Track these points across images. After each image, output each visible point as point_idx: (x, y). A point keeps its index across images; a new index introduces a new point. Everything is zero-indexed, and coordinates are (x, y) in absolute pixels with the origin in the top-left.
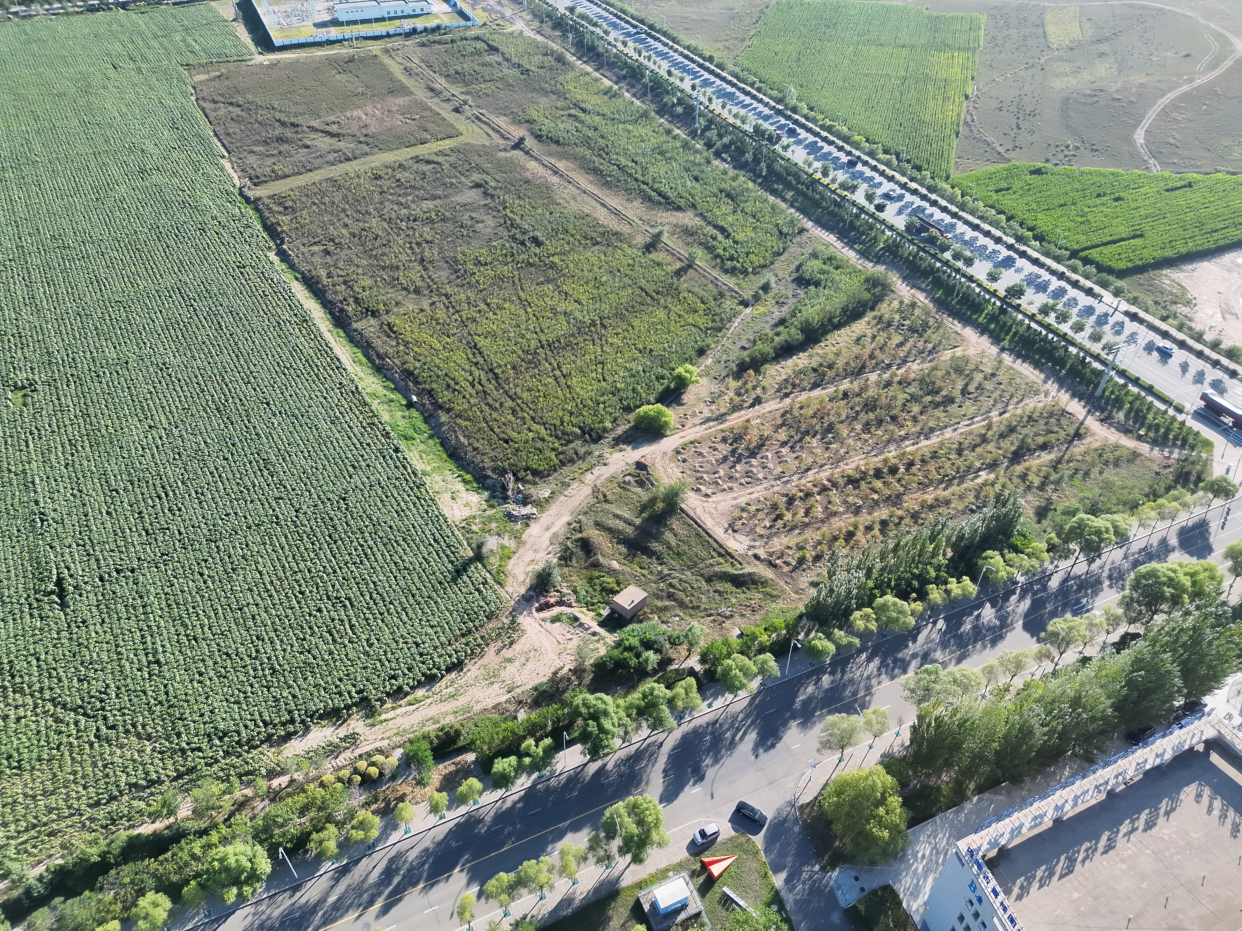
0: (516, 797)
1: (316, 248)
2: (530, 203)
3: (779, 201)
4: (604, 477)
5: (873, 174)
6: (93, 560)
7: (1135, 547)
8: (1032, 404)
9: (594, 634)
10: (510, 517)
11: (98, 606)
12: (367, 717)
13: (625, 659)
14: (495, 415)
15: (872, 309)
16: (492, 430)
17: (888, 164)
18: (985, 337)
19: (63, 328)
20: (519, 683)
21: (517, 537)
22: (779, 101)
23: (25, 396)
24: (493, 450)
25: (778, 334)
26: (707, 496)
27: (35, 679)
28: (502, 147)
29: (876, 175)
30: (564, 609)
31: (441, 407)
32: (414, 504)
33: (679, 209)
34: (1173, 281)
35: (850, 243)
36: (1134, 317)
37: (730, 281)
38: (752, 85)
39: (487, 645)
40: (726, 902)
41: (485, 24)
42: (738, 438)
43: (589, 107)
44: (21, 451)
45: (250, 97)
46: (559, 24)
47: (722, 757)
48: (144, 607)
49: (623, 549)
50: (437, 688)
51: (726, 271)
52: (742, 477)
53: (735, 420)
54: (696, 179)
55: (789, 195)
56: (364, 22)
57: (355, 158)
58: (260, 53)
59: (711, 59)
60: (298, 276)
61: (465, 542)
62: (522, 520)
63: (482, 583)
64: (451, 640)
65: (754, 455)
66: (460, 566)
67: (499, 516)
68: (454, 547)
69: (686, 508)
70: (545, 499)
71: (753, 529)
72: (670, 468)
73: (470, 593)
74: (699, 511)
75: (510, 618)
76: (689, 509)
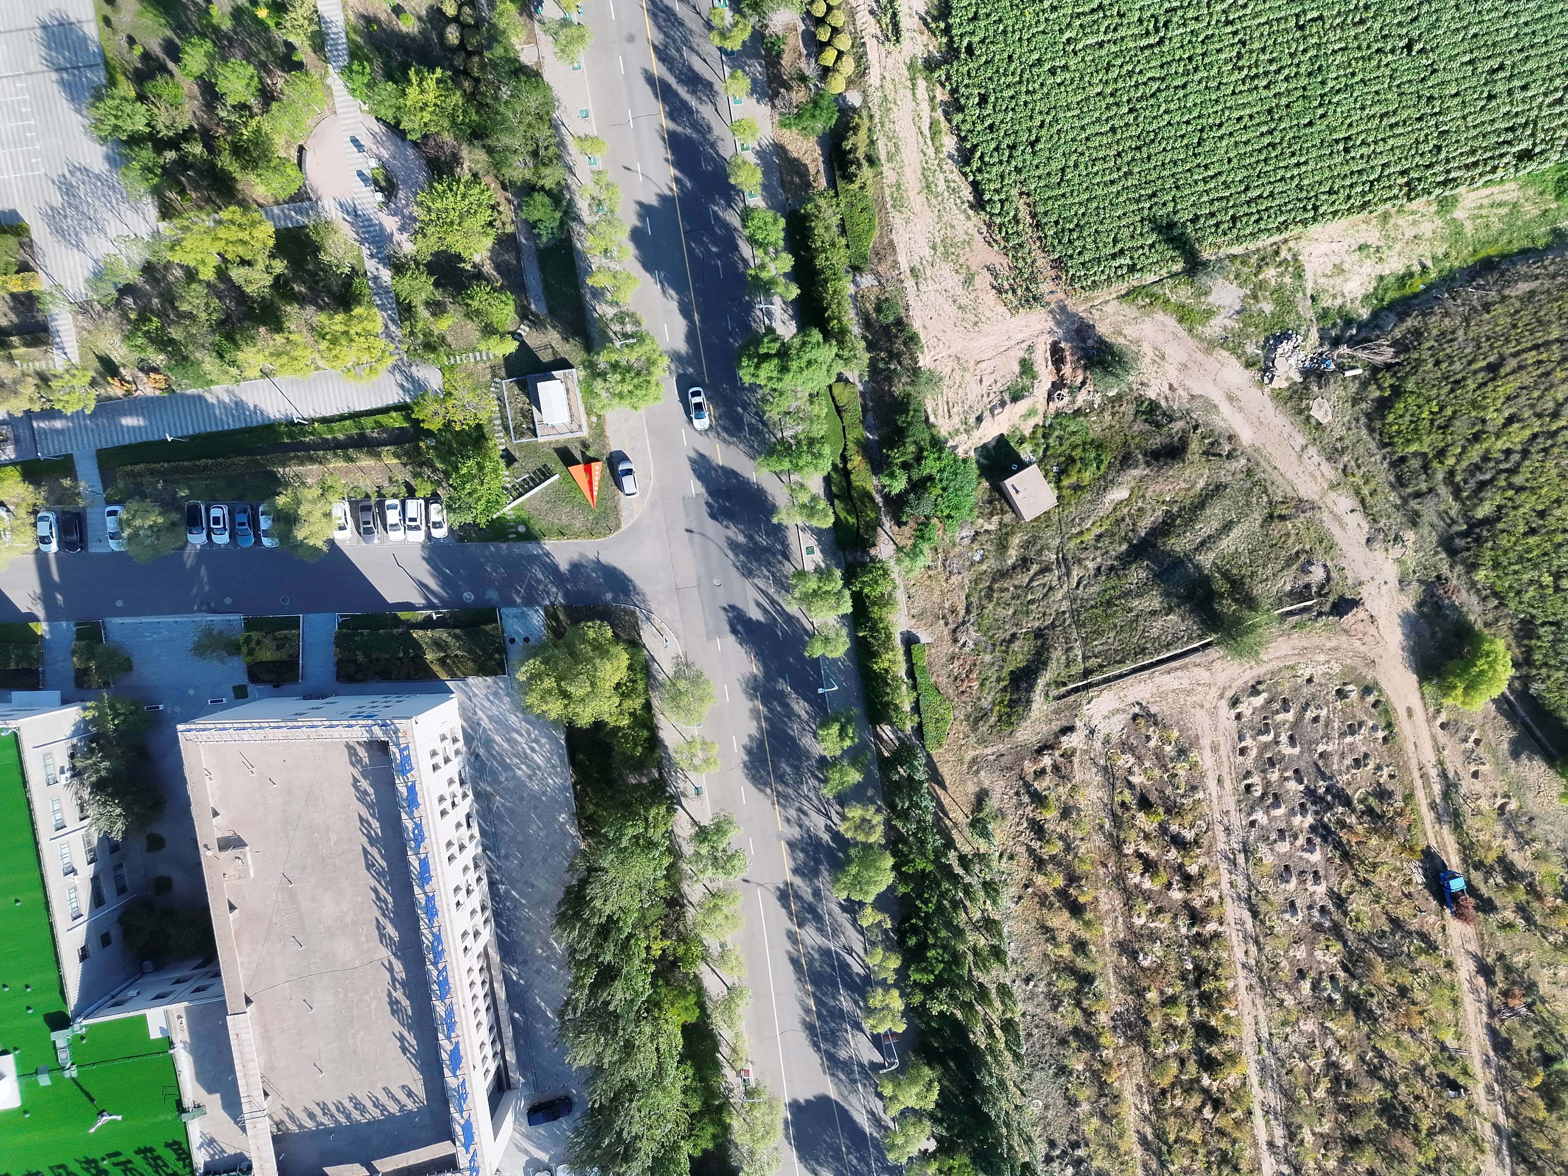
4: (1335, 529)
10: (1281, 338)
12: (926, 60)
13: (904, 445)
20: (922, 288)
21: (1227, 342)
24: (1475, 340)
30: (1046, 385)
32: (1359, 173)
39: (1005, 252)
50: (950, 165)
61: (1237, 250)
62: (1266, 358)
63: (1135, 265)
64: (1028, 195)
65: (1321, 830)
66: (1183, 234)
67: (1290, 320)
68: (1230, 229)
69: (1214, 653)
70: (1309, 408)
71: (1132, 750)
72: (1328, 662)
73: (1115, 241)
74: (1200, 674)
75: (1047, 298)
76: (1210, 658)
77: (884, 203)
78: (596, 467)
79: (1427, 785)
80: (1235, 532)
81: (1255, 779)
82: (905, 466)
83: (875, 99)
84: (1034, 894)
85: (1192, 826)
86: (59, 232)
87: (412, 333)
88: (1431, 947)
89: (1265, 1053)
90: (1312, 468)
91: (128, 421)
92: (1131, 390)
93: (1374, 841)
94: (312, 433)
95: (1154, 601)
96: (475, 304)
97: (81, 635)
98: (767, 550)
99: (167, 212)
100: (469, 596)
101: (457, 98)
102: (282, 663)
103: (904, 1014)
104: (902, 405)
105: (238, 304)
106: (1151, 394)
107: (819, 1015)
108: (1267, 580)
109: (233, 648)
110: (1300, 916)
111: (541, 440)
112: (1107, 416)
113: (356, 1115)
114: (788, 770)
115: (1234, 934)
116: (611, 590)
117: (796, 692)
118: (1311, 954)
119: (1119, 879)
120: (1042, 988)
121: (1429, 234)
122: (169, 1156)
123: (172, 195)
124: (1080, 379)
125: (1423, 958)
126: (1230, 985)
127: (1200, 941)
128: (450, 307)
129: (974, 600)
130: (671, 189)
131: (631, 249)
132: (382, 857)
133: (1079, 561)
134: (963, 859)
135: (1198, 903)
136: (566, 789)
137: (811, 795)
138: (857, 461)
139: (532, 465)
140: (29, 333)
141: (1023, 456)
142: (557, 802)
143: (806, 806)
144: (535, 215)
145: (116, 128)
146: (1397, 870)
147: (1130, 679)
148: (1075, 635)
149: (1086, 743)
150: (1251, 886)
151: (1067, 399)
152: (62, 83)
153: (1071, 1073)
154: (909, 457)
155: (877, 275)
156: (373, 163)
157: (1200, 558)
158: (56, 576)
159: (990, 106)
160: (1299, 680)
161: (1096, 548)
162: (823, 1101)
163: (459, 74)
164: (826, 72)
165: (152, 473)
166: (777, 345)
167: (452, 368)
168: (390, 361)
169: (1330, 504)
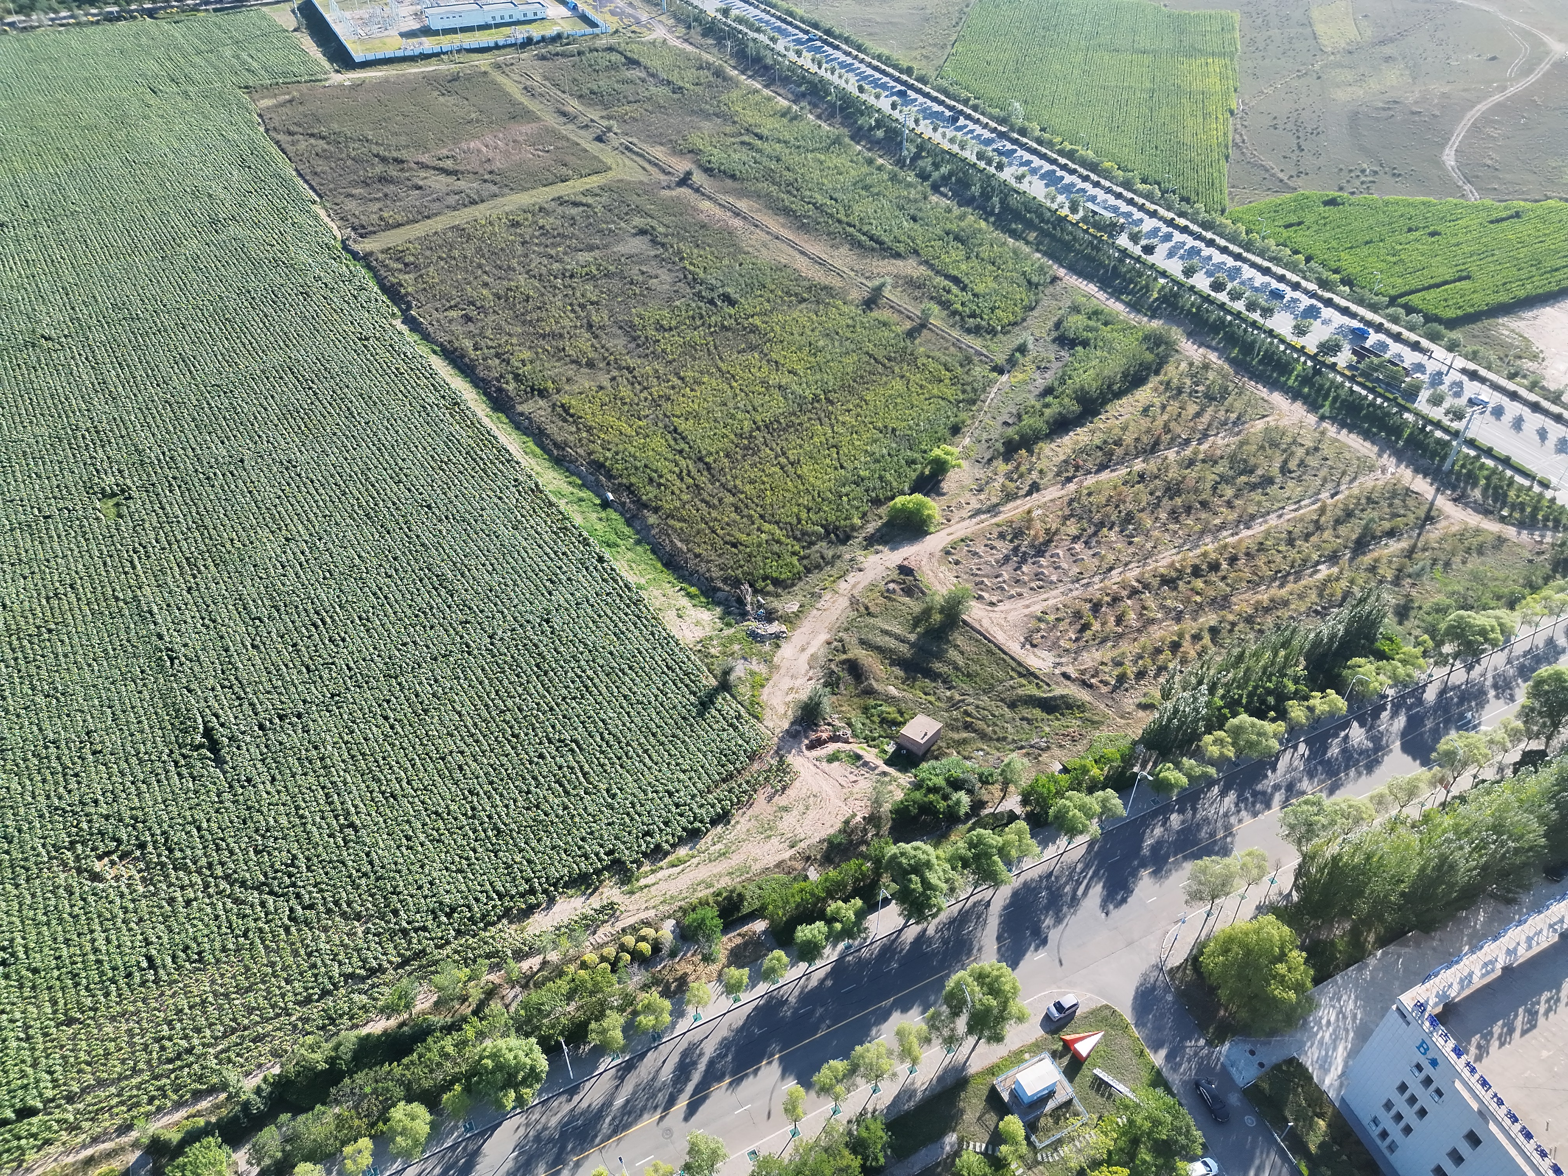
0: (821, 974)
1: (453, 314)
2: (712, 253)
3: (1020, 244)
4: (861, 586)
5: (1130, 208)
6: (246, 706)
7: (1519, 648)
8: (1368, 482)
9: (885, 774)
10: (754, 636)
11: (263, 760)
12: (623, 883)
13: (931, 803)
14: (714, 514)
15: (1157, 373)
16: (714, 532)
17: (1149, 196)
18: (1298, 404)
19: (149, 419)
20: (803, 836)
21: (767, 660)
22: (1002, 121)
23: (117, 505)
24: (720, 556)
25: (1047, 406)
26: (992, 604)
27: (200, 853)
28: (664, 184)
29: (1134, 210)
30: (839, 745)
31: (645, 506)
32: (635, 624)
33: (898, 256)
34: (1513, 331)
35: (1116, 294)
36: (1473, 376)
37: (975, 343)
38: (966, 102)
39: (755, 791)
40: (1099, 1086)
41: (617, 31)
42: (1018, 534)
43: (765, 132)
44: (126, 573)
45: (335, 127)
46: (711, 30)
47: (1065, 916)
48: (322, 759)
49: (898, 671)
50: (702, 844)
51: (969, 331)
52: (1031, 580)
53: (1012, 511)
54: (914, 219)
55: (1032, 236)
56: (464, 30)
57: (482, 201)
58: (338, 71)
59: (909, 71)
60: (437, 349)
61: (706, 669)
62: (770, 639)
63: (736, 717)
65: (1042, 553)
66: (705, 697)
67: (741, 635)
69: (969, 619)
70: (793, 613)
71: (1055, 643)
72: (942, 572)
73: (724, 729)
74: (986, 623)
77: (748, 878)
78: (1068, 1038)
79: (986, 520)
80: (887, 628)
83: (665, 909)
85: (1081, 605)
89: (1187, 547)
90: (829, 604)
93: (1033, 533)
95: (953, 655)
100: (1250, 1120)
110: (1098, 551)
111: (1072, 1094)
112: (845, 708)
114: (1203, 830)
115: (1131, 574)
117: (1143, 842)
118: (1115, 541)
119: (1140, 630)
121: (661, 591)
124: (826, 727)
125: (1082, 502)
126: (1162, 569)
127: (1147, 586)
133: (949, 699)
135: (1126, 593)
139: (1097, 1097)
141: (894, 748)
147: (1012, 654)
148: (1001, 687)
149: (1067, 665)
150: (1096, 574)
151: (844, 732)
155: (804, 869)
157: (912, 641)
159: (651, 827)
161: (935, 693)
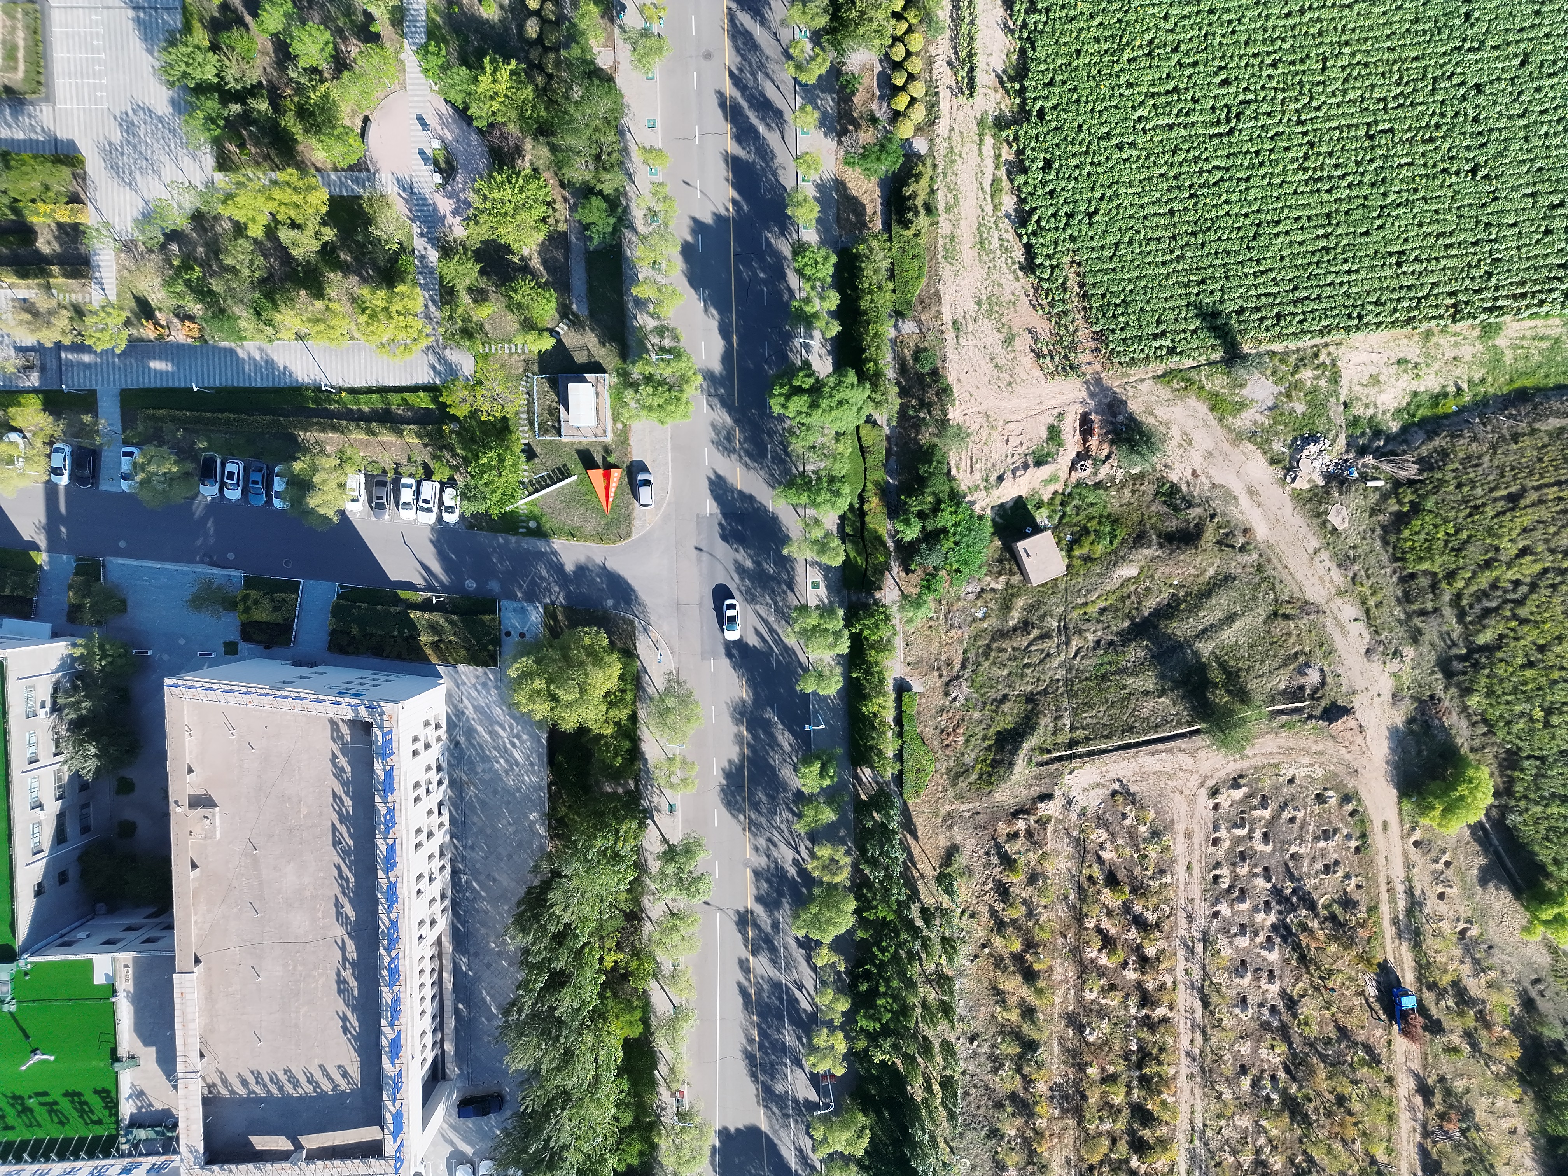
4: (1336, 636)
10: (1309, 439)
12: (997, 118)
13: (923, 494)
20: (962, 341)
21: (1255, 436)
24: (1500, 468)
30: (1070, 454)
32: (1408, 288)
39: (1049, 317)
49: (1158, 598)
50: (1006, 224)
61: (1277, 347)
62: (1292, 458)
63: (1175, 348)
64: (1079, 264)
65: (1283, 931)
66: (1226, 324)
67: (1320, 424)
68: (1273, 325)
69: (1200, 741)
70: (1327, 513)
71: (1107, 825)
72: (1312, 765)
73: (1159, 322)
74: (1185, 760)
75: (1084, 368)
76: (1196, 745)
77: (936, 253)
78: (615, 474)
79: (1392, 900)
80: (1238, 625)
81: (1224, 871)
82: (921, 515)
83: (941, 148)
84: (991, 955)
85: (1156, 909)
86: (115, 168)
87: (451, 317)
88: (1374, 1060)
89: (1197, 1143)
90: (1322, 572)
91: (157, 365)
92: (1155, 470)
93: (1333, 948)
94: (337, 402)
95: (1148, 681)
96: (518, 297)
97: (79, 571)
98: (772, 578)
99: (224, 163)
100: (471, 585)
101: (528, 92)
102: (277, 625)
103: (846, 1057)
104: (927, 454)
105: (282, 264)
106: (1174, 477)
107: (761, 1047)
108: (1262, 676)
109: (230, 604)
110: (1250, 1012)
111: (564, 439)
112: (1127, 493)
113: (289, 1088)
114: (764, 799)
115: (1182, 1022)
116: (613, 597)
117: (783, 723)
118: (1255, 1051)
119: (1076, 952)
120: (985, 1048)
121: (1468, 358)
122: (96, 1103)
123: (232, 147)
124: (1105, 453)
125: (1365, 1070)
126: (1172, 1071)
127: (1148, 1024)
128: (492, 296)
129: (971, 655)
130: (727, 210)
131: (678, 265)
132: (350, 835)
133: (1080, 632)
134: (926, 914)
135: (1151, 986)
136: (541, 789)
137: (783, 827)
138: (874, 503)
139: (552, 463)
140: (69, 264)
141: (1039, 520)
142: (531, 800)
143: (777, 837)
144: (589, 218)
145: (185, 75)
146: (1352, 979)
147: (1115, 756)
148: (1065, 704)
149: (1062, 813)
150: (1206, 976)
151: (1089, 471)
152: (138, 21)
153: (1002, 1137)
154: (926, 507)
155: (919, 323)
156: (436, 144)
157: (1199, 645)
158: (63, 508)
159: (1053, 172)
160: (1281, 779)
161: (1099, 621)
162: (753, 1132)
163: (534, 68)
164: (896, 116)
165: (174, 420)
166: (811, 381)
167: (486, 357)
168: (426, 342)
169: (1335, 611)
